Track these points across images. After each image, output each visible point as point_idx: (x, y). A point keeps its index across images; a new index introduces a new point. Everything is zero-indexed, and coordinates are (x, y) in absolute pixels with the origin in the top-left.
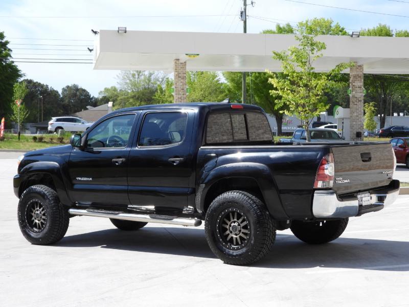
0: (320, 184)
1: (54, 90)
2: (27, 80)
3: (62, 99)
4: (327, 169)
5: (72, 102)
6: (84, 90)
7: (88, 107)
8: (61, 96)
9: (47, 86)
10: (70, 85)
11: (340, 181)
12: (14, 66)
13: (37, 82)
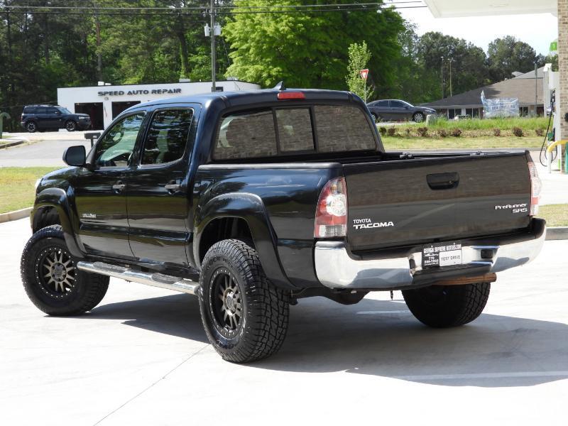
0: (322, 231)
1: (476, 48)
2: (432, 33)
3: (489, 62)
4: (330, 205)
5: (504, 65)
6: (525, 45)
7: (514, 73)
8: (488, 57)
9: (464, 41)
10: (502, 39)
11: (364, 224)
12: (396, 13)
13: (448, 36)
